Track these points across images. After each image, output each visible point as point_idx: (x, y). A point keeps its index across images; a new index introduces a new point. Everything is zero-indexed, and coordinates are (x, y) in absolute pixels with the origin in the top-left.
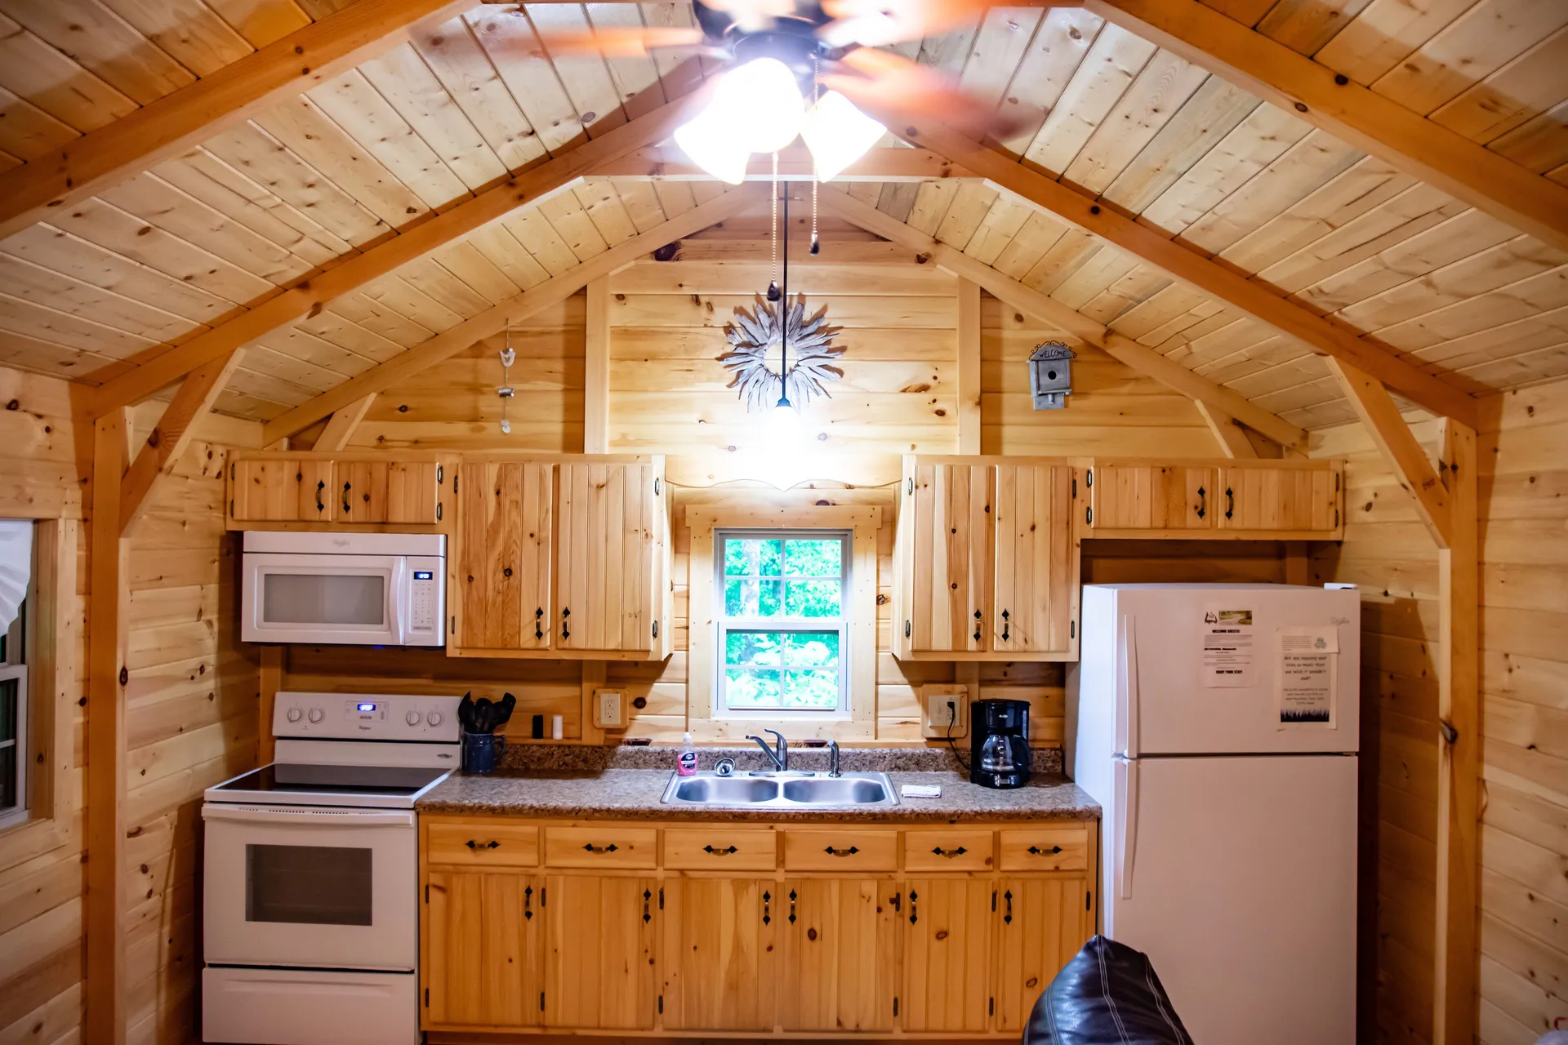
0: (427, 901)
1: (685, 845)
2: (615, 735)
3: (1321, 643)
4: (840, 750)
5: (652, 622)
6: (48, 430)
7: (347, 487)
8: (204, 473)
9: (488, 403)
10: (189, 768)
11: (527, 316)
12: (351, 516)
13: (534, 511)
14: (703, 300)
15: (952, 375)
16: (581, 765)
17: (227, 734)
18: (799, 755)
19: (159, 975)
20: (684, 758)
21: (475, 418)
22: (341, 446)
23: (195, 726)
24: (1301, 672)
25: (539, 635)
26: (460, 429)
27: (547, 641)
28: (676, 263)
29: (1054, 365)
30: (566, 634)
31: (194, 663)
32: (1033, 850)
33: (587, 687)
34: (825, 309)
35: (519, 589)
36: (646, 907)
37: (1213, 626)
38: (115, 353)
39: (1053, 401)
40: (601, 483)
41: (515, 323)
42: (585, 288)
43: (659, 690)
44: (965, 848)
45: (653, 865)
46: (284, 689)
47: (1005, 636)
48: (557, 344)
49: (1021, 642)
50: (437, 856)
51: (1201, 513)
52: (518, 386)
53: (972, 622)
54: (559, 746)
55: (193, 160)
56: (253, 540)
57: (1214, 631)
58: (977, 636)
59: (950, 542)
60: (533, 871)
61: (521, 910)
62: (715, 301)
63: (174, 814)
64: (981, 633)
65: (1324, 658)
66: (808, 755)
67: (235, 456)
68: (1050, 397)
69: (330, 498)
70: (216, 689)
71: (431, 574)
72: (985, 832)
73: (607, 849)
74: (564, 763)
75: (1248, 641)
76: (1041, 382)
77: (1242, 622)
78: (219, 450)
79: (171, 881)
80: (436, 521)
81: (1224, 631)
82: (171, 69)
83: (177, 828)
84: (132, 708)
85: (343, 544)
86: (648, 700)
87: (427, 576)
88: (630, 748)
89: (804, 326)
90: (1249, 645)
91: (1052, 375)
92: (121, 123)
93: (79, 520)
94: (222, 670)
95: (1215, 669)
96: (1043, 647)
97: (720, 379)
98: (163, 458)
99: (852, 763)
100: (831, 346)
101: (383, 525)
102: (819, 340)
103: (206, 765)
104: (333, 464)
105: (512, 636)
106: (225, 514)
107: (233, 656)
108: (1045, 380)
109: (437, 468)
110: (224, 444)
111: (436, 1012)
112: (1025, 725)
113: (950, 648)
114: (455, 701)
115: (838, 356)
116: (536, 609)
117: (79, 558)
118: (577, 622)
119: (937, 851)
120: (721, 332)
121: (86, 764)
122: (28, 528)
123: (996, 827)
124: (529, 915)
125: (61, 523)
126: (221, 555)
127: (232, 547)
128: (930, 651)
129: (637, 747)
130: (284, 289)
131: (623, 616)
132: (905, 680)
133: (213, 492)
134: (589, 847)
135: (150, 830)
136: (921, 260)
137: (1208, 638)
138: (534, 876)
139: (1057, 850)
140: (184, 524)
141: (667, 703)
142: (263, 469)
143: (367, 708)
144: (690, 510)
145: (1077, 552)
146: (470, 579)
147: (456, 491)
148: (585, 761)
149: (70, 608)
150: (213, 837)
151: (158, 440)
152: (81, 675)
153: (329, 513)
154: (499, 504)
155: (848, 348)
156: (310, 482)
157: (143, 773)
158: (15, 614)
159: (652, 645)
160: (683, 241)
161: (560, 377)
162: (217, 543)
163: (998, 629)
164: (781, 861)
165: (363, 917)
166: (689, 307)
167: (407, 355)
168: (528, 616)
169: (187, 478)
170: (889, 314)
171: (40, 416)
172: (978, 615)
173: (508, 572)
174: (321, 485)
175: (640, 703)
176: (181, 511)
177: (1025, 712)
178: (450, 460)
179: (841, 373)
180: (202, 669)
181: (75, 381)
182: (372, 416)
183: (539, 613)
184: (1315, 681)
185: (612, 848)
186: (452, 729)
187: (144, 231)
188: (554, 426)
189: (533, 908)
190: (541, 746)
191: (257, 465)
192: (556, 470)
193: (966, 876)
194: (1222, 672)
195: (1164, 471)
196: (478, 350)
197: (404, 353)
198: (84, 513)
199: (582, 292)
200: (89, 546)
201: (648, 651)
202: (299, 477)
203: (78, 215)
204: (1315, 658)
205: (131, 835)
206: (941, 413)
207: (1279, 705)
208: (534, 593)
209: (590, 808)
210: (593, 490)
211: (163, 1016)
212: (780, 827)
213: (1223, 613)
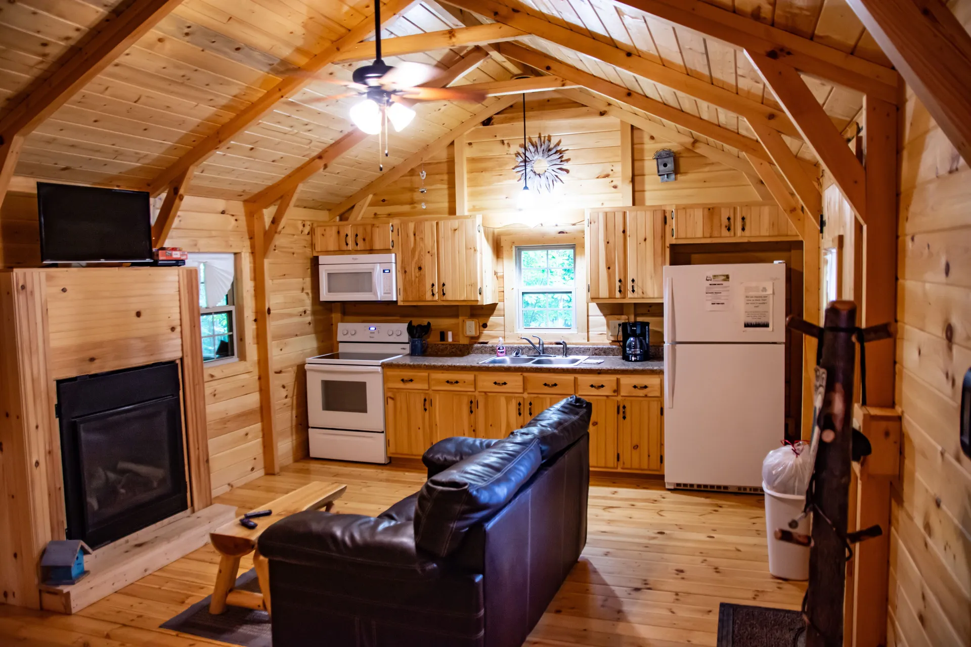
0: (387, 404)
1: (486, 382)
2: (474, 339)
3: (764, 289)
4: (568, 346)
5: (479, 288)
6: (236, 220)
7: (357, 235)
8: (302, 233)
9: (417, 196)
10: (301, 351)
11: (430, 156)
12: (359, 248)
13: (429, 241)
14: (506, 142)
15: (618, 168)
16: (459, 352)
17: (318, 339)
18: (551, 348)
19: (292, 429)
20: (499, 349)
21: (412, 203)
22: (359, 218)
23: (302, 335)
24: (754, 303)
25: (433, 295)
26: (406, 208)
27: (436, 297)
28: (492, 126)
29: (666, 160)
30: (444, 294)
31: (301, 309)
32: (635, 387)
33: (461, 318)
34: (560, 142)
35: (425, 275)
36: (471, 407)
37: (710, 282)
38: (256, 191)
39: (667, 178)
40: (456, 228)
41: (426, 159)
42: (453, 142)
43: (492, 320)
44: (604, 385)
45: (473, 390)
46: (342, 321)
47: (633, 291)
48: (444, 167)
49: (640, 292)
50: (391, 385)
51: (729, 229)
52: (428, 187)
53: (618, 284)
54: (450, 345)
55: (261, 125)
56: (322, 259)
57: (710, 285)
58: (620, 291)
59: (606, 248)
60: (427, 392)
61: (423, 408)
62: (511, 142)
63: (295, 368)
64: (622, 290)
65: (766, 297)
66: (555, 348)
67: (315, 225)
68: (666, 176)
69: (350, 241)
70: (312, 320)
71: (389, 270)
72: (613, 378)
73: (455, 382)
74: (452, 352)
75: (728, 289)
76: (660, 169)
77: (724, 280)
78: (308, 223)
79: (295, 394)
80: (391, 248)
81: (715, 284)
82: (243, 103)
83: (297, 373)
84: (272, 325)
85: (356, 259)
86: (488, 324)
87: (388, 271)
88: (479, 345)
89: (550, 150)
90: (728, 290)
91: (665, 165)
92: (232, 121)
93: (250, 253)
94: (314, 313)
95: (710, 302)
96: (651, 296)
97: (514, 178)
98: (276, 228)
99: (575, 352)
100: (563, 159)
101: (371, 251)
102: (557, 156)
103: (309, 350)
104: (351, 227)
105: (422, 296)
106: (312, 249)
107: (319, 308)
108: (662, 168)
109: (391, 225)
110: (310, 221)
111: (392, 449)
112: (647, 333)
113: (608, 297)
114: (405, 325)
115: (565, 163)
116: (431, 284)
117: (250, 267)
118: (448, 289)
119: (592, 386)
120: (514, 156)
121: (258, 343)
122: (232, 257)
123: (619, 376)
124: (425, 410)
125: (243, 254)
126: (311, 266)
127: (315, 263)
128: (599, 298)
129: (482, 345)
130: (313, 159)
131: (466, 286)
132: (601, 314)
133: (306, 240)
134: (448, 382)
135: (285, 372)
136: (602, 114)
137: (707, 288)
138: (427, 394)
139: (646, 387)
140: (293, 254)
141: (496, 325)
142: (325, 230)
143: (373, 329)
144: (503, 238)
145: (668, 251)
146: (405, 272)
147: (398, 235)
148: (461, 351)
149: (248, 286)
150: (310, 377)
151: (275, 221)
152: (254, 311)
153: (350, 247)
154: (415, 239)
155: (571, 159)
156: (343, 235)
157: (281, 350)
158: (229, 287)
159: (479, 298)
160: (494, 116)
161: (446, 182)
162: (309, 261)
163: (630, 288)
164: (525, 389)
165: (364, 410)
166: (500, 146)
167: (382, 178)
168: (428, 287)
169: (294, 235)
170: (590, 141)
171: (233, 215)
172: (620, 281)
173: (420, 268)
174: (347, 235)
175: (485, 326)
176: (292, 248)
177: (647, 327)
178: (396, 221)
179: (567, 171)
180: (305, 312)
181: (245, 201)
182: (372, 204)
183: (433, 285)
184: (761, 308)
185: (457, 382)
186: (405, 337)
187: (252, 149)
188: (445, 205)
189: (427, 407)
190: (443, 344)
191: (323, 228)
192: (437, 224)
193: (605, 398)
194: (714, 304)
195: (709, 209)
196: (412, 172)
197: (382, 176)
198: (252, 250)
199: (452, 143)
200: (255, 262)
201: (478, 301)
202: (339, 232)
203: (228, 148)
204: (761, 297)
205: (276, 373)
206: (615, 187)
207: (744, 319)
208: (431, 277)
209: (448, 365)
210: (453, 231)
211: (294, 444)
212: (526, 374)
213: (715, 276)
